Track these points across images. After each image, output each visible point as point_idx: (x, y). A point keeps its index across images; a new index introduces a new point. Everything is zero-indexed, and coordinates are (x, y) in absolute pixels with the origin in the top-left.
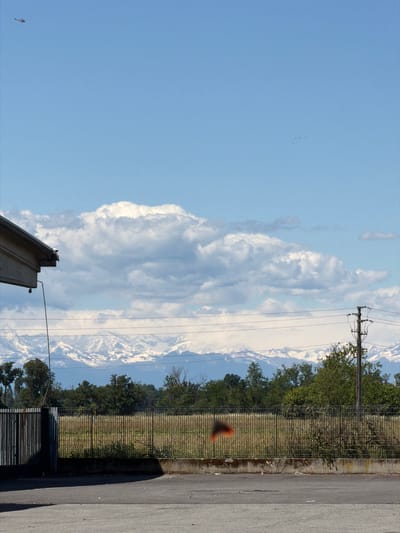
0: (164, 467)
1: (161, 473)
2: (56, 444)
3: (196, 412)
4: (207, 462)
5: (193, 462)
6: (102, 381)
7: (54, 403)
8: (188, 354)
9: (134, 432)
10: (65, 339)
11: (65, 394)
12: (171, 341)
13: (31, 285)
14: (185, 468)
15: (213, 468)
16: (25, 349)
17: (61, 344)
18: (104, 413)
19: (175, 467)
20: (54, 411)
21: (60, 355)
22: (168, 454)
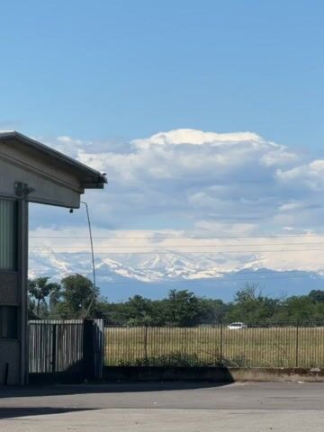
0: (235, 375)
1: (232, 381)
2: (101, 352)
3: (274, 325)
4: (289, 371)
5: (271, 371)
6: (158, 296)
7: (99, 315)
8: (263, 271)
9: (199, 343)
10: (112, 256)
11: (113, 307)
12: (244, 259)
13: (73, 205)
14: (261, 376)
15: (295, 377)
16: (63, 265)
17: (108, 261)
18: (161, 324)
19: (249, 375)
20: (99, 323)
21: (106, 271)
22: (240, 364)
